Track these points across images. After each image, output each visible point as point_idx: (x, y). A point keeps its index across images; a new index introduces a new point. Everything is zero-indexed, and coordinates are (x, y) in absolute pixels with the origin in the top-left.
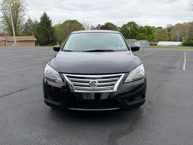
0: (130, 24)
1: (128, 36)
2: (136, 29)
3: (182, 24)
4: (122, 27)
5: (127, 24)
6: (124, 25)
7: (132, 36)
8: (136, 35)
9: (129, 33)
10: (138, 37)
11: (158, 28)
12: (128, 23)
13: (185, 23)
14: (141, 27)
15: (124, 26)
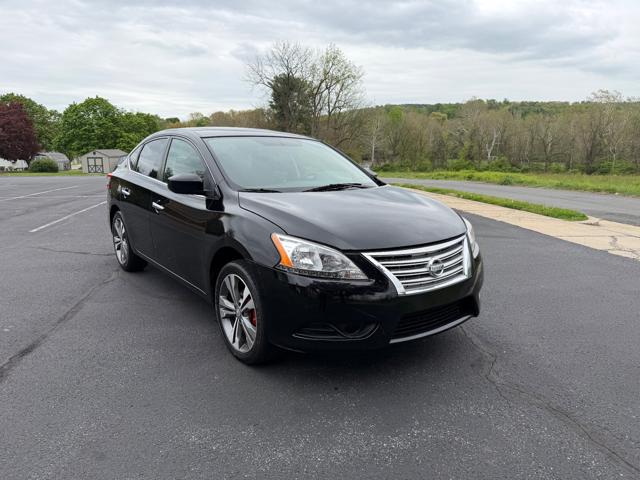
0: (92, 104)
1: (93, 139)
2: (115, 121)
3: (227, 115)
4: (65, 113)
5: (82, 105)
6: (71, 106)
7: (105, 142)
8: (117, 137)
9: (93, 131)
10: (124, 144)
11: (168, 120)
12: (86, 101)
13: (233, 112)
14: (129, 116)
15: (73, 109)
